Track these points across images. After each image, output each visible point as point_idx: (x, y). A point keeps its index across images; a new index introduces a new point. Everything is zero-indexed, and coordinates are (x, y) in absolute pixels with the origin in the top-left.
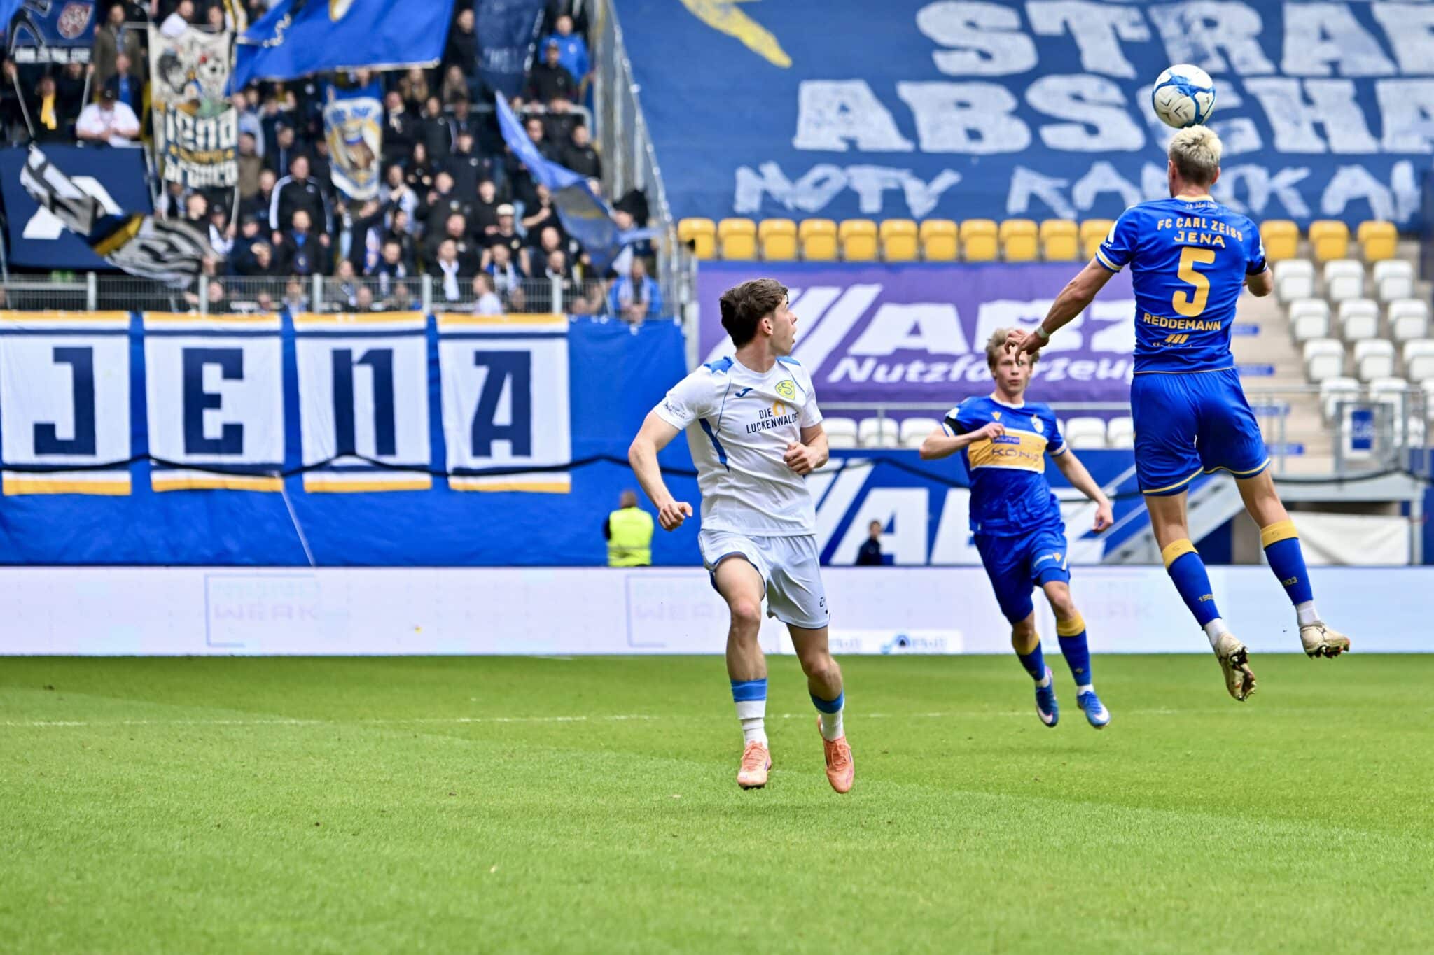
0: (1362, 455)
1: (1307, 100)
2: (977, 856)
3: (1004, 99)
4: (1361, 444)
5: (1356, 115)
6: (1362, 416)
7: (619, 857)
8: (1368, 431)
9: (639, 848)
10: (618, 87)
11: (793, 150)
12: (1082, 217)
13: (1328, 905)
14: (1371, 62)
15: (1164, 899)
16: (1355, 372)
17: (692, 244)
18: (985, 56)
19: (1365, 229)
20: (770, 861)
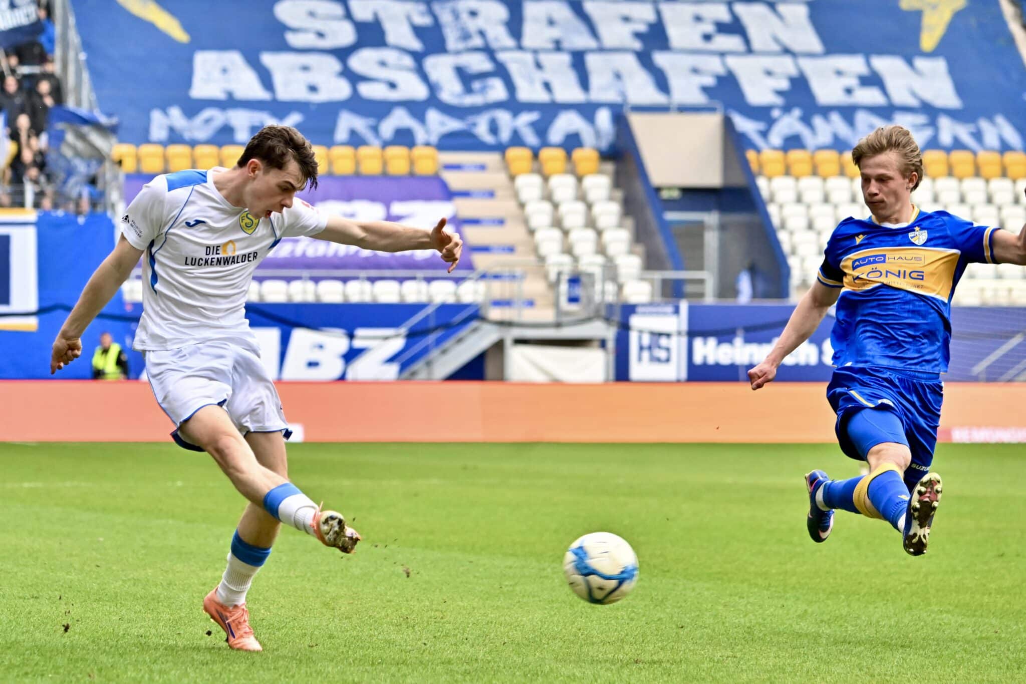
0: (573, 307)
1: (539, 66)
2: (303, 580)
3: (334, 65)
4: (573, 300)
5: (571, 77)
6: (574, 281)
7: (59, 581)
8: (579, 291)
9: (73, 574)
10: (71, 55)
11: (189, 99)
12: (385, 144)
13: (538, 615)
14: (581, 40)
15: (428, 611)
16: (568, 250)
17: (120, 163)
18: (321, 35)
19: (578, 154)
20: (162, 584)
